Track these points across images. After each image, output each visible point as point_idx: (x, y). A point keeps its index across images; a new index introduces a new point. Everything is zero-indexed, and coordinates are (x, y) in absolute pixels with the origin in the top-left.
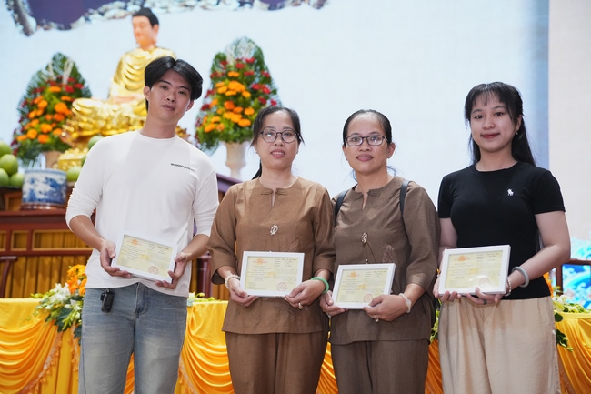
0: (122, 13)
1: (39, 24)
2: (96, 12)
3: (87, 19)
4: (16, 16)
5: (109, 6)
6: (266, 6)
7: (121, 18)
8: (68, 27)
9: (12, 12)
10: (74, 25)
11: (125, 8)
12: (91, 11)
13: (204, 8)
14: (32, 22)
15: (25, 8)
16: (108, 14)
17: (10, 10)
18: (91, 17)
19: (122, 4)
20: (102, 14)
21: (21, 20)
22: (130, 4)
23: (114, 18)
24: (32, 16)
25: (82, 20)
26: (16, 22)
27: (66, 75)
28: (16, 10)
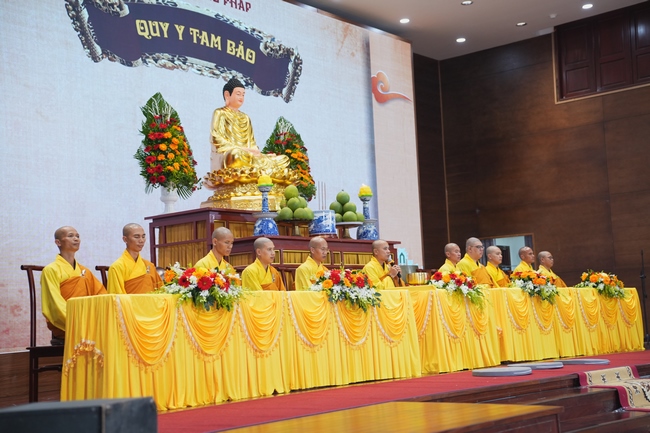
0: (170, 64)
1: (103, 53)
2: (150, 57)
3: (144, 61)
4: (83, 39)
5: (161, 55)
6: (260, 90)
7: (170, 68)
8: (129, 64)
9: (79, 33)
10: (134, 63)
11: (173, 61)
12: (147, 55)
14: (98, 50)
15: (91, 33)
16: (159, 62)
17: (77, 30)
18: (147, 60)
19: (170, 57)
20: (156, 61)
21: (87, 44)
22: (175, 59)
23: (164, 66)
24: (98, 43)
25: (140, 60)
26: (83, 45)
28: (83, 32)
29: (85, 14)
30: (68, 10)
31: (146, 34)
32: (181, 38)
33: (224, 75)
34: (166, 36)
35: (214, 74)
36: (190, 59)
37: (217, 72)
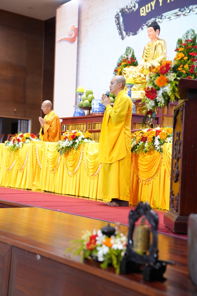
1: (127, 34)
2: (145, 25)
3: (142, 29)
4: (120, 31)
5: (150, 21)
8: (136, 34)
9: (118, 30)
10: (137, 32)
12: (143, 24)
13: (184, 15)
14: (124, 33)
15: (123, 28)
18: (143, 27)
19: (154, 19)
21: (121, 33)
22: (157, 18)
24: (124, 31)
25: (140, 29)
26: (120, 34)
27: (130, 56)
28: (120, 29)
29: (121, 19)
30: (116, 22)
31: (144, 14)
32: (161, 5)
33: (184, 13)
34: (153, 8)
35: (177, 15)
36: (164, 14)
37: (180, 13)
